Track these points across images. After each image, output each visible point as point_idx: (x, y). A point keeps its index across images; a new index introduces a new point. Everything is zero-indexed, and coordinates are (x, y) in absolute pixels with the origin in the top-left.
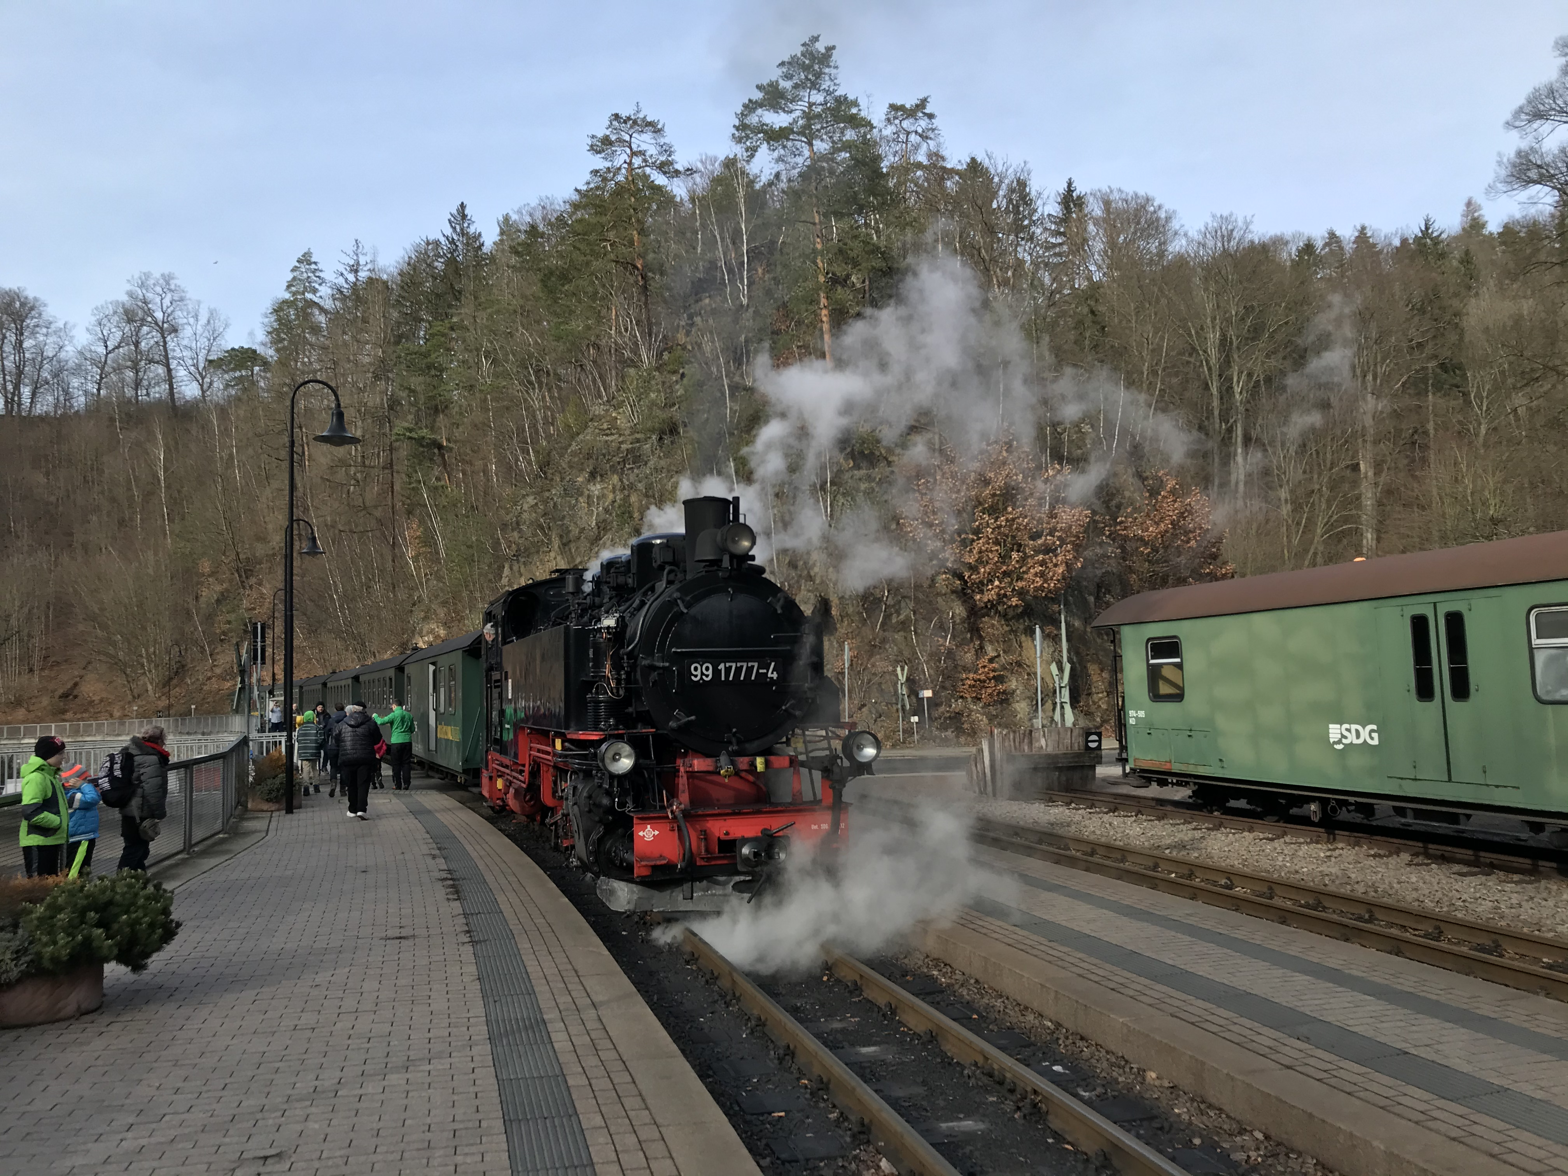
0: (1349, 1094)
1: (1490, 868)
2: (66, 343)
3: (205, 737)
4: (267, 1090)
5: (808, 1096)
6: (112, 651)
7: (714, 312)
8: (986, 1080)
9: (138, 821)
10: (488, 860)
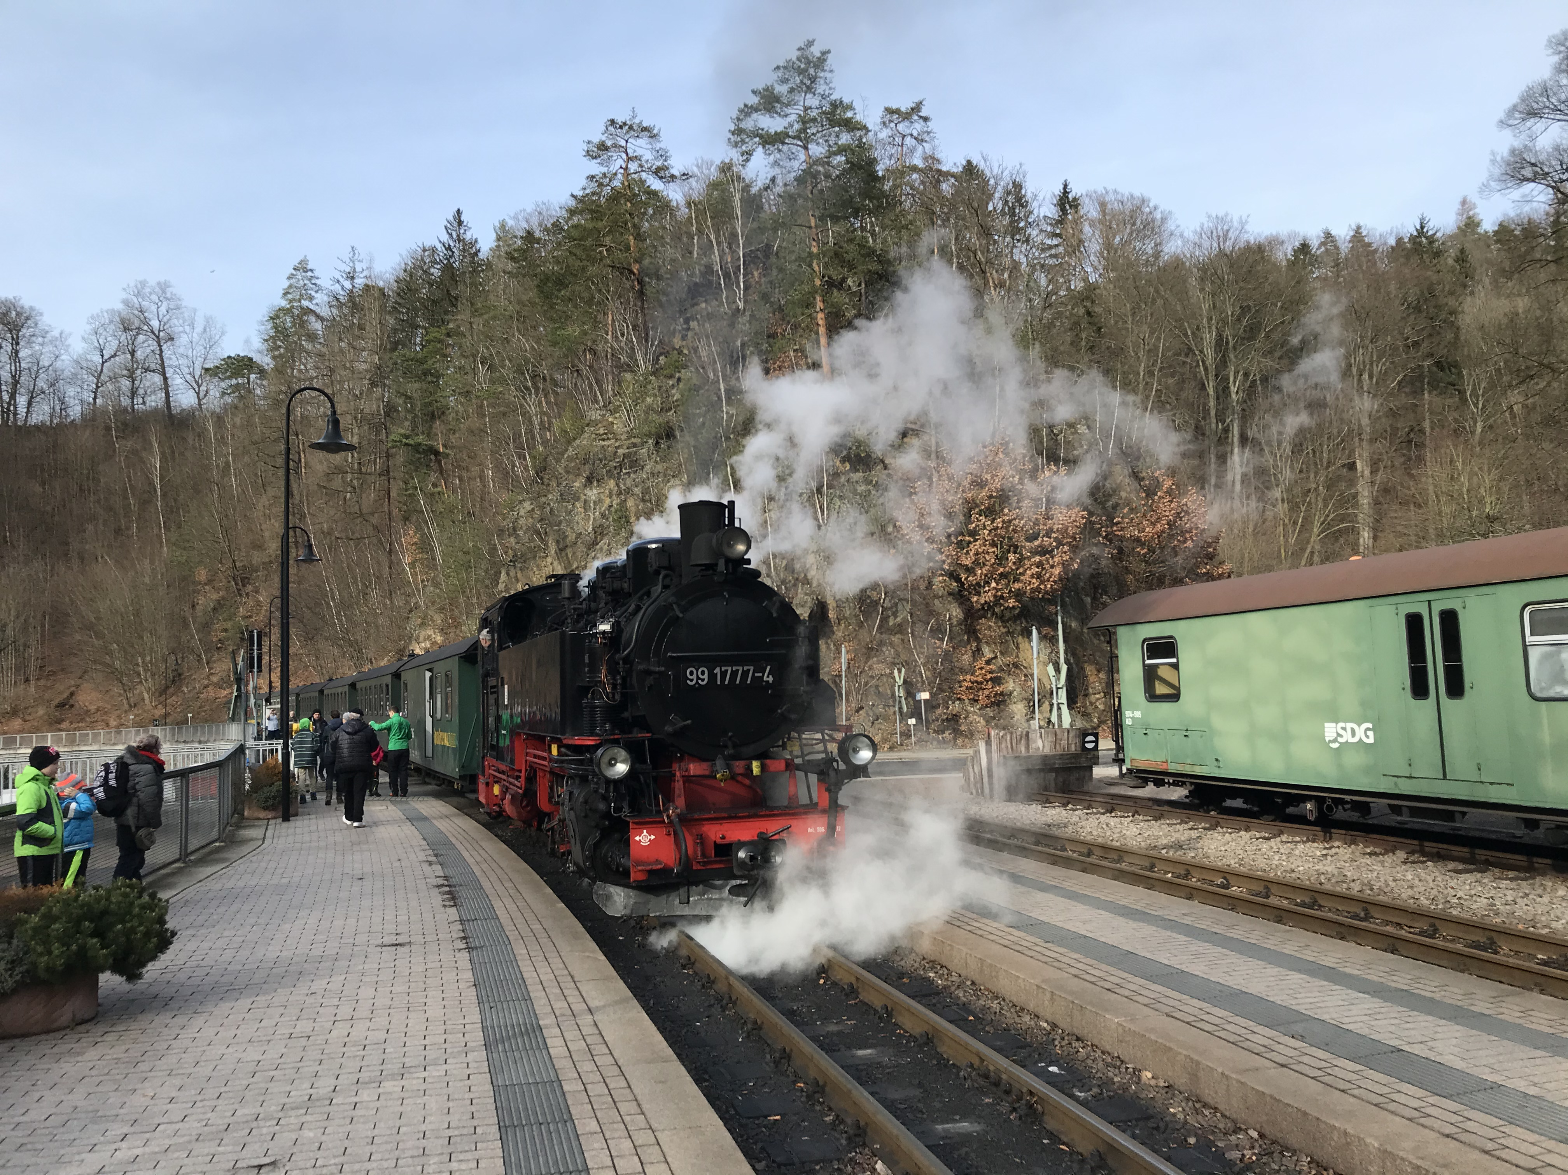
0: (1343, 1091)
1: (1483, 866)
2: (62, 352)
3: (202, 746)
4: (261, 1099)
5: (804, 1099)
6: (108, 660)
7: (710, 317)
8: (981, 1081)
9: (133, 829)
10: (485, 866)
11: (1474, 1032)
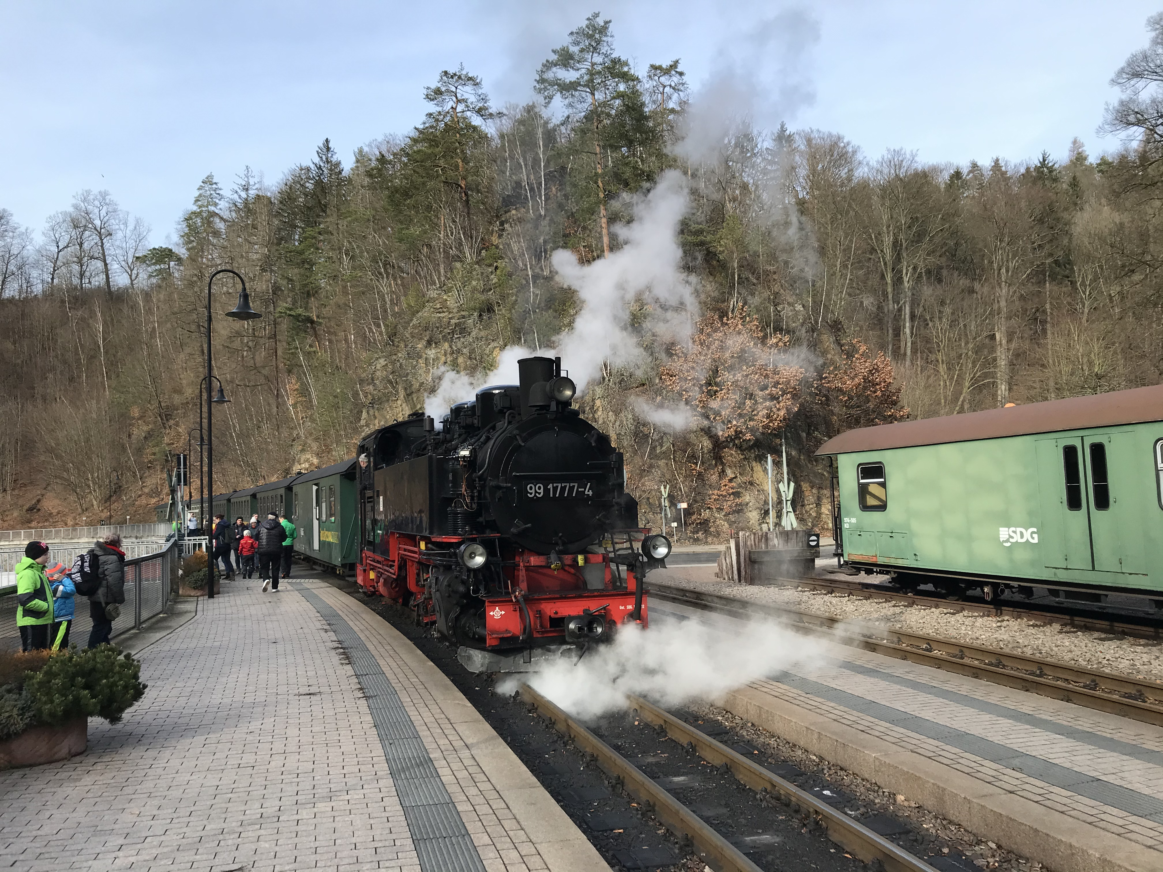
0: (1062, 812)
1: (1121, 635)
2: (28, 243)
3: (138, 540)
4: (224, 816)
5: (639, 816)
6: (65, 475)
7: (520, 220)
8: (773, 802)
9: (104, 605)
10: (367, 633)
11: (1151, 765)
